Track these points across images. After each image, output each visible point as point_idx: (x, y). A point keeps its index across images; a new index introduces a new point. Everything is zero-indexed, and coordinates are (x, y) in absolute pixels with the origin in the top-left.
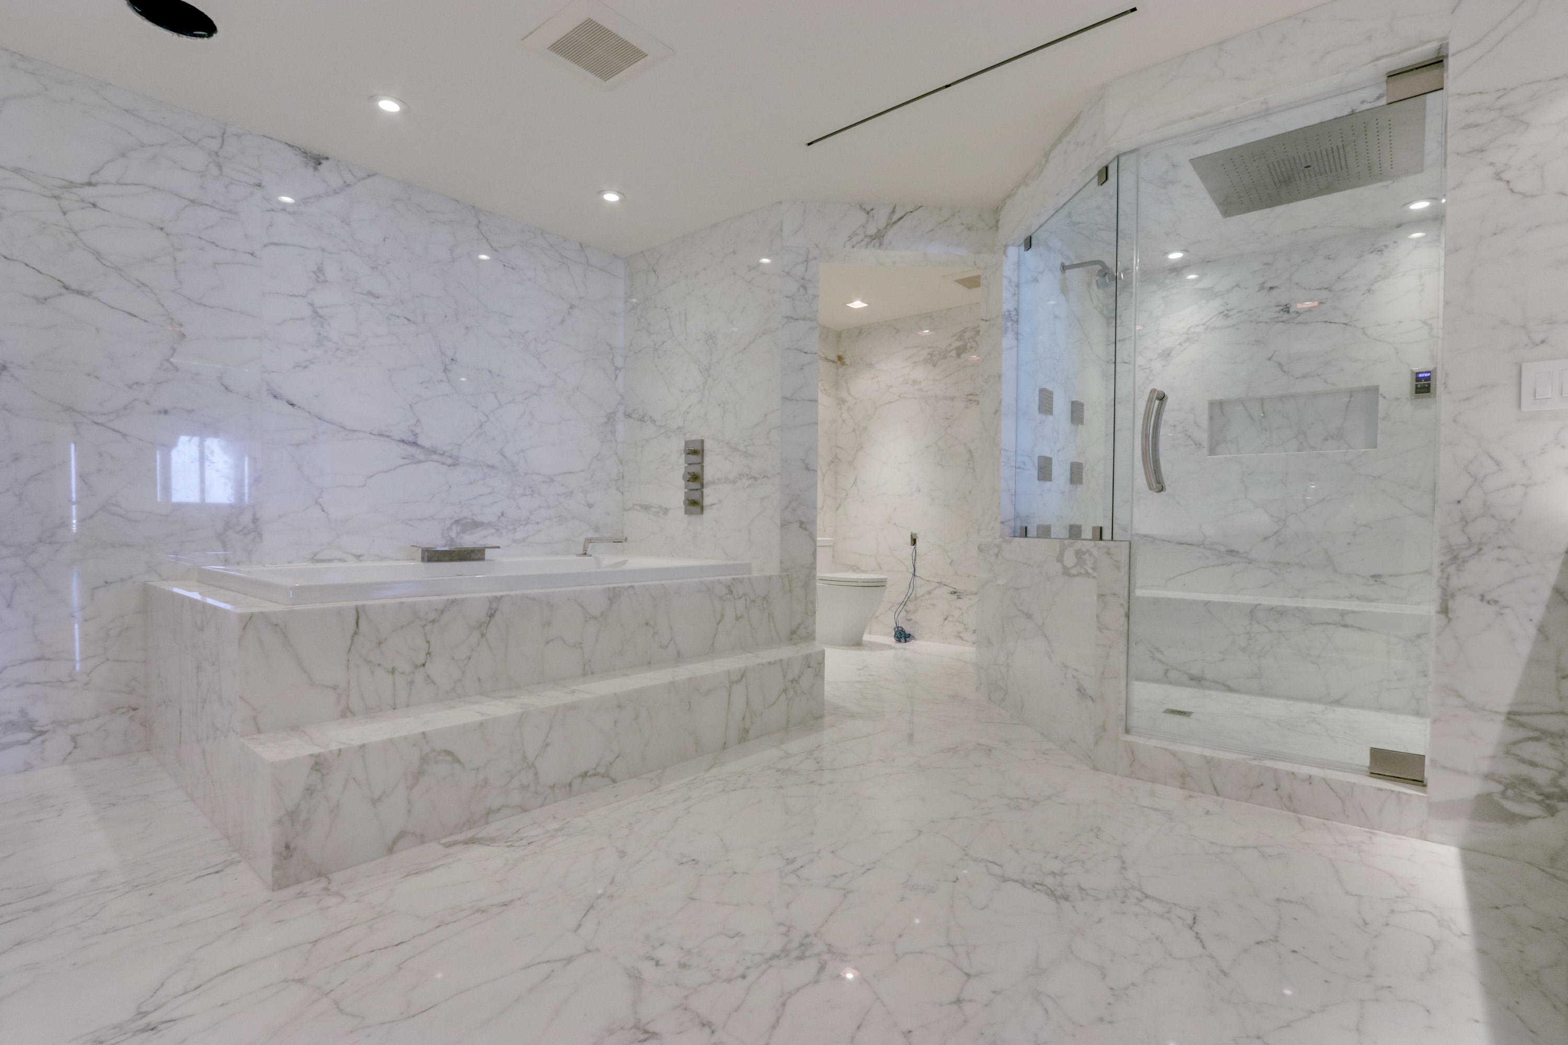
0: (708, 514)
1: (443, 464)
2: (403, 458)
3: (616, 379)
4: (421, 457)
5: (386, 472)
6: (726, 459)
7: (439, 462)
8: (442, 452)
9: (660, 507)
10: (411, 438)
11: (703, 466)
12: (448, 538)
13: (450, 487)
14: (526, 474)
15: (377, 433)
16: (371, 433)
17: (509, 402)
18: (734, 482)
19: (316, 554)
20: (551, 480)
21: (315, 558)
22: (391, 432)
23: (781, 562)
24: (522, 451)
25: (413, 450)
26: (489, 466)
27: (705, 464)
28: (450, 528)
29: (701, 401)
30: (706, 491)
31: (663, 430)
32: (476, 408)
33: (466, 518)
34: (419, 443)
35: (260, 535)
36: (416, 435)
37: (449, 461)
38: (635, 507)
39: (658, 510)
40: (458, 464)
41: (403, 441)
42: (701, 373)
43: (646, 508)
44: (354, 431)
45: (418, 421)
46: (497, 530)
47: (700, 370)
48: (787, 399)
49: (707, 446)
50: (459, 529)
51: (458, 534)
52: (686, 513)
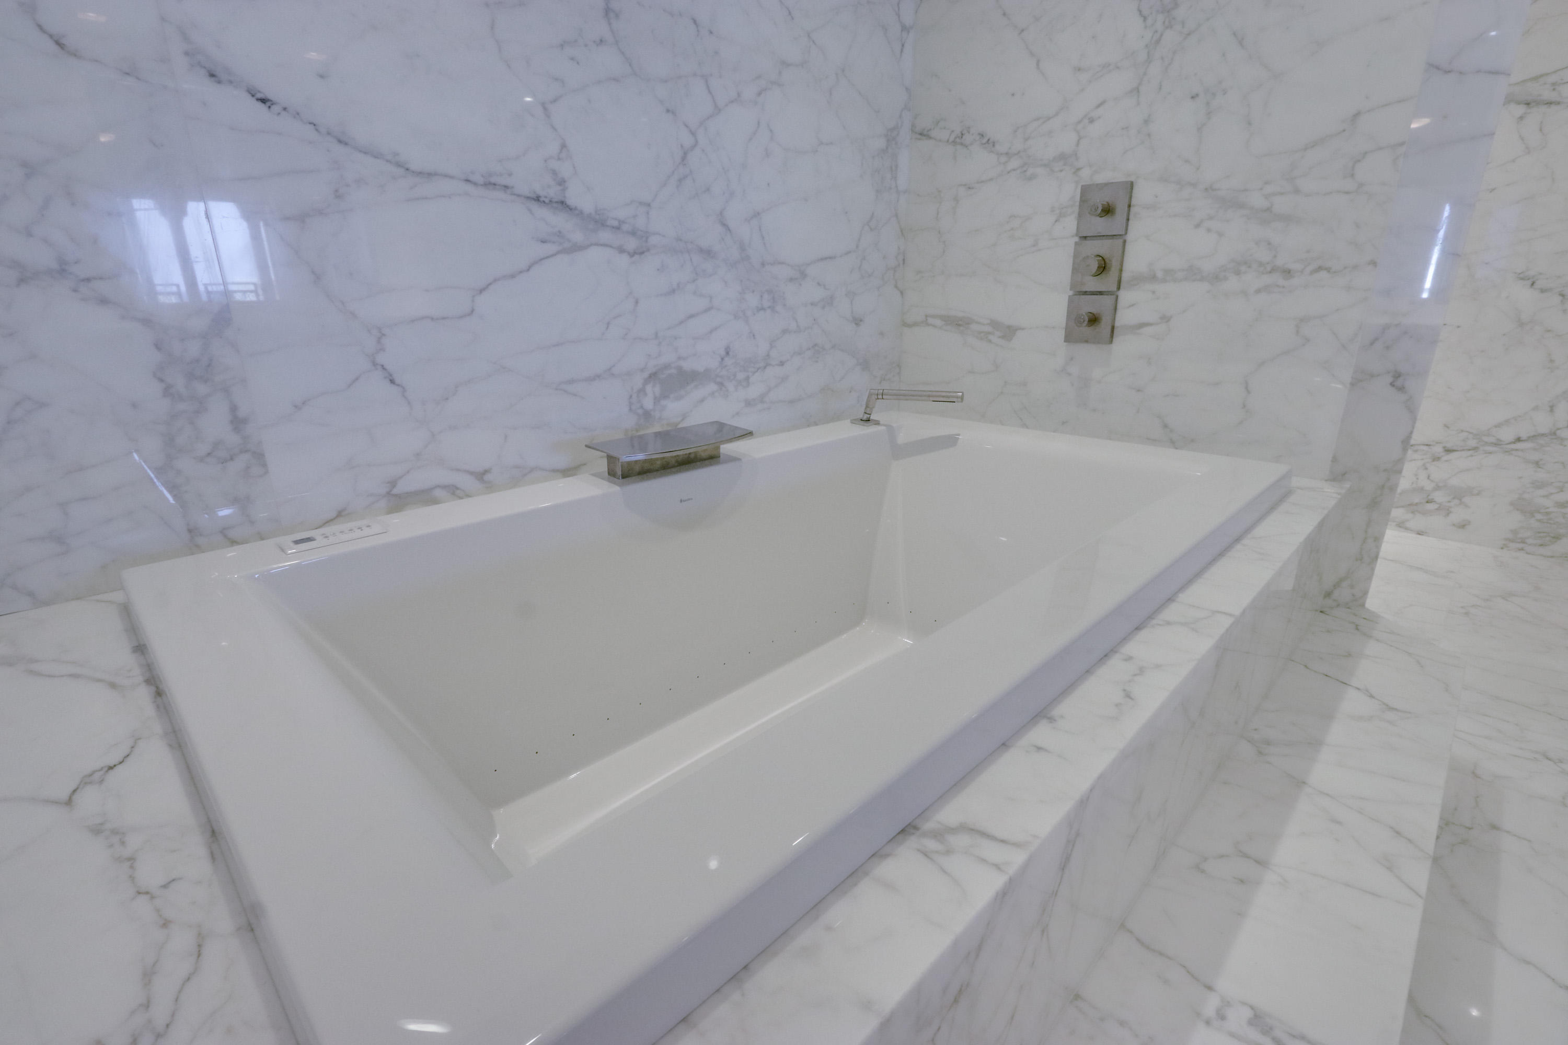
0: (1124, 346)
1: (621, 250)
2: (543, 242)
3: (902, 51)
4: (578, 237)
5: (513, 276)
6: (1197, 226)
7: (611, 246)
8: (616, 223)
9: (995, 324)
10: (553, 192)
11: (1125, 242)
12: (640, 411)
13: (637, 302)
14: (763, 265)
15: (481, 181)
16: (467, 181)
17: (732, 102)
18: (1216, 278)
19: (393, 483)
20: (801, 275)
21: (395, 491)
22: (510, 175)
23: (1335, 460)
24: (757, 215)
25: (559, 221)
26: (701, 250)
27: (1130, 237)
28: (642, 391)
29: (1136, 90)
30: (1126, 296)
31: (1014, 163)
32: (674, 113)
33: (667, 366)
34: (571, 202)
35: (260, 457)
36: (562, 182)
37: (632, 244)
38: (930, 320)
39: (988, 329)
40: (648, 250)
41: (537, 199)
42: (1145, 19)
43: (959, 323)
44: (430, 175)
45: (563, 146)
46: (721, 384)
47: (1140, 11)
48: (1438, 68)
49: (1142, 195)
50: (657, 389)
51: (657, 400)
52: (1065, 341)
